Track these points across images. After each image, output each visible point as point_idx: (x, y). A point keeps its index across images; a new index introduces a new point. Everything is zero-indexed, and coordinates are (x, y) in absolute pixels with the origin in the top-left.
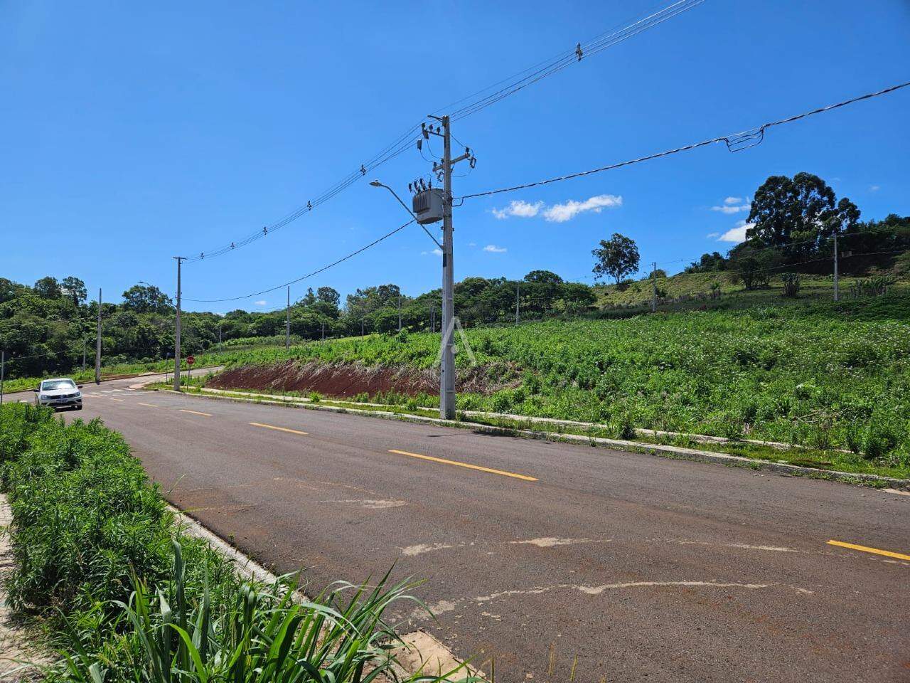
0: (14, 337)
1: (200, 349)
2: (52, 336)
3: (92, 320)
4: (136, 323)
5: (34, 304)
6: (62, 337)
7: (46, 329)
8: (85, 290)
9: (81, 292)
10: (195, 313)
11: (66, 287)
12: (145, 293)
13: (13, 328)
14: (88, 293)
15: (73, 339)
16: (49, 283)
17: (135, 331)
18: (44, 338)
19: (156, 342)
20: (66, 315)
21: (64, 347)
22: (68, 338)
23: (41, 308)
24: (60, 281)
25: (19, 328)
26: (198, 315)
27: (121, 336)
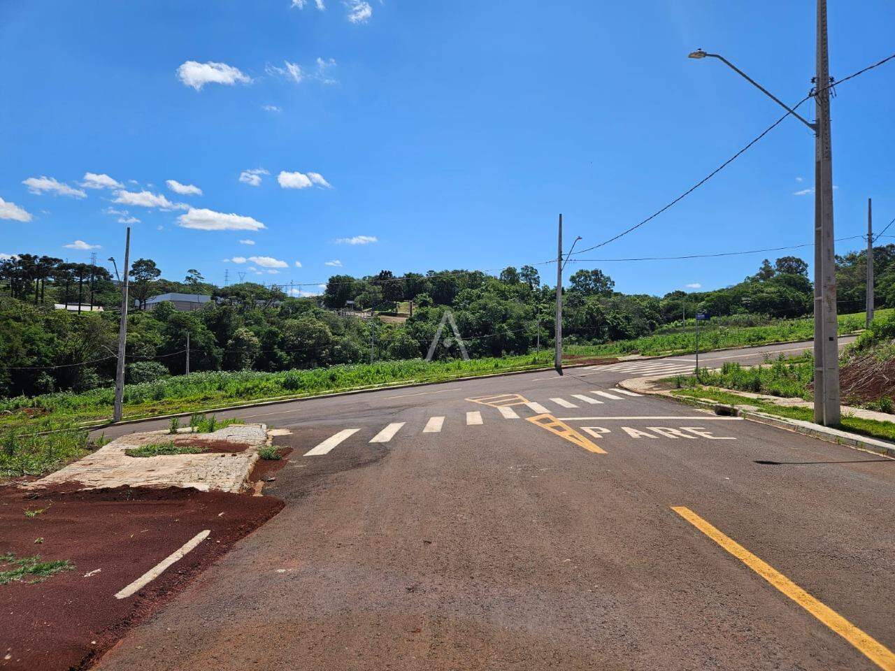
0: (480, 318)
1: (647, 330)
2: (511, 317)
3: (544, 303)
4: (583, 303)
5: (498, 290)
6: (519, 318)
7: (506, 309)
8: (538, 277)
9: (534, 279)
10: (636, 296)
11: (523, 275)
12: (589, 276)
13: (480, 309)
14: (541, 280)
15: (529, 319)
16: (510, 272)
17: (584, 310)
18: (505, 318)
19: (604, 322)
20: (523, 297)
21: (521, 327)
22: (525, 318)
23: (503, 292)
24: (519, 271)
25: (484, 308)
26: (638, 297)
27: (571, 316)
